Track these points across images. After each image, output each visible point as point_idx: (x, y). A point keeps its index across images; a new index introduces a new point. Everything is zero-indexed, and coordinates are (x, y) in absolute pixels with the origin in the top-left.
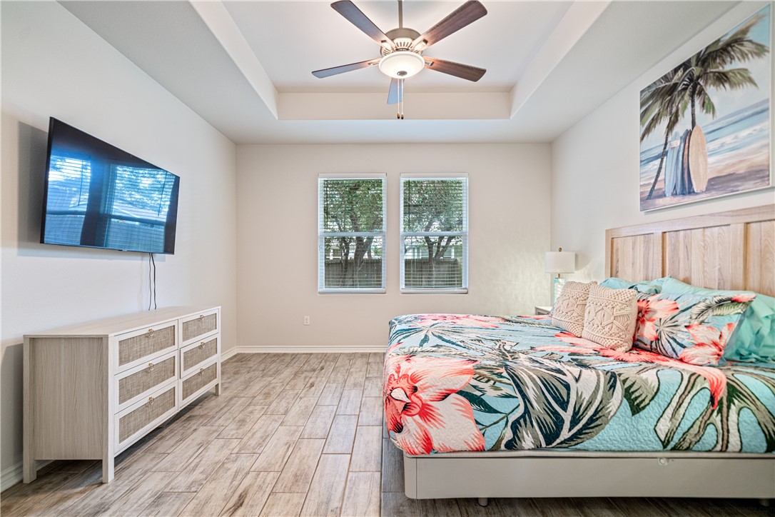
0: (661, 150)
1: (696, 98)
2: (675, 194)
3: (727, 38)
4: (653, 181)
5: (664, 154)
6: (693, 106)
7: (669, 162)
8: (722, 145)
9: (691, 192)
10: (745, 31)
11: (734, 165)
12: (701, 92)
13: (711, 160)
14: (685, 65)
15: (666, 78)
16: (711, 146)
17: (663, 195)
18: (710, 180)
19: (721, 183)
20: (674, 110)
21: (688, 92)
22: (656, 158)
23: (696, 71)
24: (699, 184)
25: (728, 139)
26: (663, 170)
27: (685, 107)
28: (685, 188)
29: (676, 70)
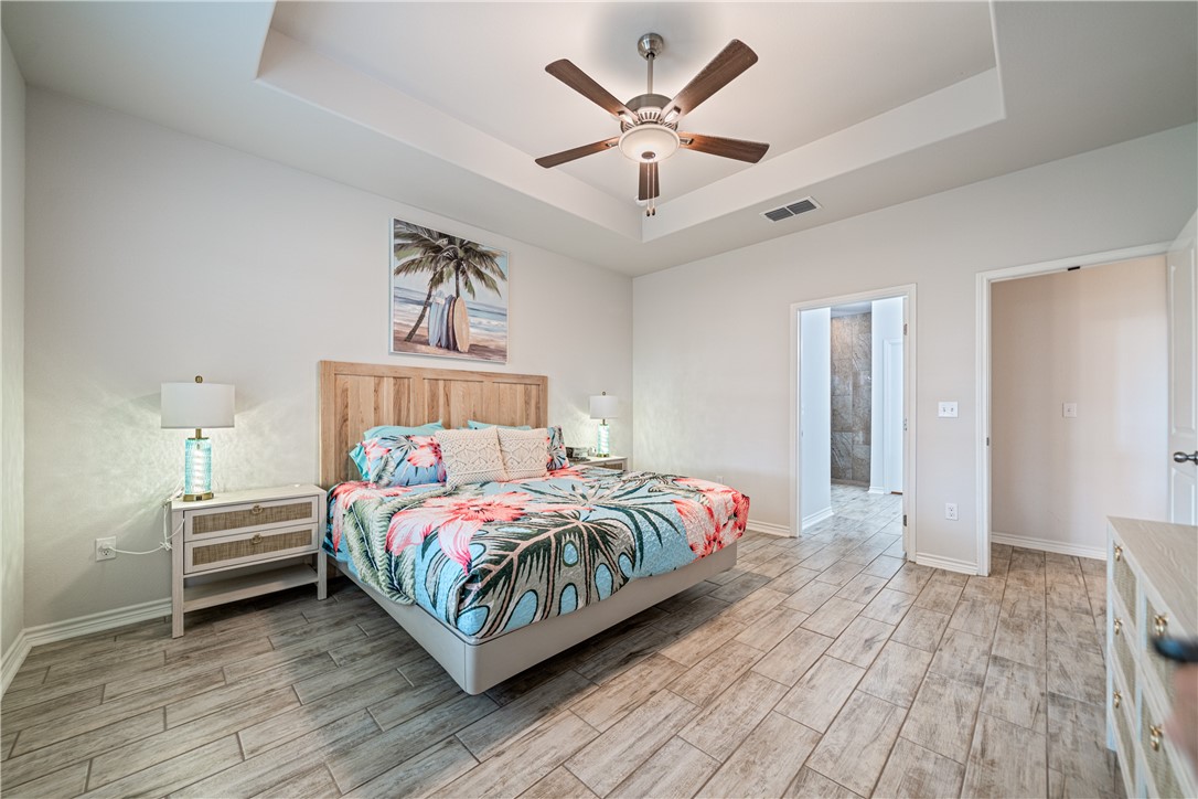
0: (424, 298)
1: (460, 275)
2: (439, 346)
3: (484, 249)
4: (413, 324)
5: (427, 304)
6: (457, 279)
7: (433, 316)
8: (480, 323)
9: (455, 349)
10: (495, 256)
11: (487, 341)
12: (464, 272)
13: (472, 330)
14: (451, 240)
15: (429, 231)
16: (472, 320)
17: (427, 343)
18: (471, 345)
19: (477, 350)
20: (439, 269)
21: (452, 264)
22: (419, 303)
23: (461, 254)
24: (463, 345)
25: (484, 321)
26: (425, 320)
27: (450, 275)
28: (450, 344)
29: (442, 236)
